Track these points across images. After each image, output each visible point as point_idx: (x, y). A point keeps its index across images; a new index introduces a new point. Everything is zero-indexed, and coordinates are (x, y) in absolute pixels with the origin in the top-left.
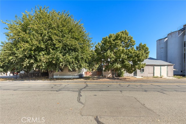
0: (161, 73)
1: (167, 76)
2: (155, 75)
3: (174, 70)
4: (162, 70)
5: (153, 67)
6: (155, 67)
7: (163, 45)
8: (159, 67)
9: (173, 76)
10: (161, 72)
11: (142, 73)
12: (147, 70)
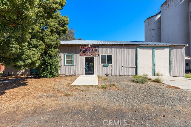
0: (156, 67)
1: (170, 75)
2: (141, 73)
3: (186, 60)
4: (156, 58)
5: (134, 50)
6: (140, 51)
7: (154, 26)
8: (150, 51)
9: (184, 75)
10: (154, 65)
11: (107, 66)
12: (119, 58)
